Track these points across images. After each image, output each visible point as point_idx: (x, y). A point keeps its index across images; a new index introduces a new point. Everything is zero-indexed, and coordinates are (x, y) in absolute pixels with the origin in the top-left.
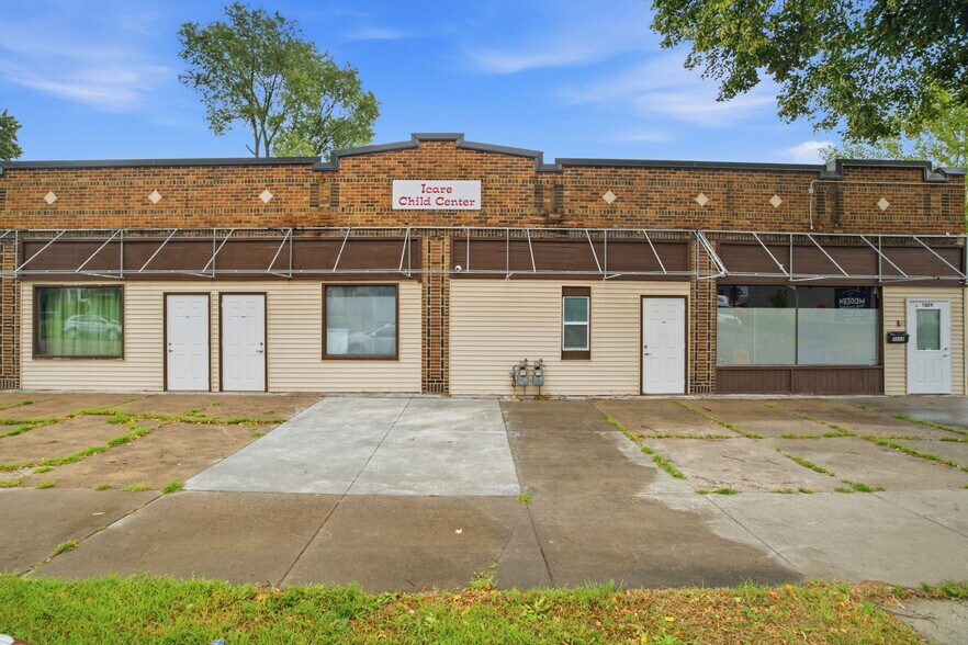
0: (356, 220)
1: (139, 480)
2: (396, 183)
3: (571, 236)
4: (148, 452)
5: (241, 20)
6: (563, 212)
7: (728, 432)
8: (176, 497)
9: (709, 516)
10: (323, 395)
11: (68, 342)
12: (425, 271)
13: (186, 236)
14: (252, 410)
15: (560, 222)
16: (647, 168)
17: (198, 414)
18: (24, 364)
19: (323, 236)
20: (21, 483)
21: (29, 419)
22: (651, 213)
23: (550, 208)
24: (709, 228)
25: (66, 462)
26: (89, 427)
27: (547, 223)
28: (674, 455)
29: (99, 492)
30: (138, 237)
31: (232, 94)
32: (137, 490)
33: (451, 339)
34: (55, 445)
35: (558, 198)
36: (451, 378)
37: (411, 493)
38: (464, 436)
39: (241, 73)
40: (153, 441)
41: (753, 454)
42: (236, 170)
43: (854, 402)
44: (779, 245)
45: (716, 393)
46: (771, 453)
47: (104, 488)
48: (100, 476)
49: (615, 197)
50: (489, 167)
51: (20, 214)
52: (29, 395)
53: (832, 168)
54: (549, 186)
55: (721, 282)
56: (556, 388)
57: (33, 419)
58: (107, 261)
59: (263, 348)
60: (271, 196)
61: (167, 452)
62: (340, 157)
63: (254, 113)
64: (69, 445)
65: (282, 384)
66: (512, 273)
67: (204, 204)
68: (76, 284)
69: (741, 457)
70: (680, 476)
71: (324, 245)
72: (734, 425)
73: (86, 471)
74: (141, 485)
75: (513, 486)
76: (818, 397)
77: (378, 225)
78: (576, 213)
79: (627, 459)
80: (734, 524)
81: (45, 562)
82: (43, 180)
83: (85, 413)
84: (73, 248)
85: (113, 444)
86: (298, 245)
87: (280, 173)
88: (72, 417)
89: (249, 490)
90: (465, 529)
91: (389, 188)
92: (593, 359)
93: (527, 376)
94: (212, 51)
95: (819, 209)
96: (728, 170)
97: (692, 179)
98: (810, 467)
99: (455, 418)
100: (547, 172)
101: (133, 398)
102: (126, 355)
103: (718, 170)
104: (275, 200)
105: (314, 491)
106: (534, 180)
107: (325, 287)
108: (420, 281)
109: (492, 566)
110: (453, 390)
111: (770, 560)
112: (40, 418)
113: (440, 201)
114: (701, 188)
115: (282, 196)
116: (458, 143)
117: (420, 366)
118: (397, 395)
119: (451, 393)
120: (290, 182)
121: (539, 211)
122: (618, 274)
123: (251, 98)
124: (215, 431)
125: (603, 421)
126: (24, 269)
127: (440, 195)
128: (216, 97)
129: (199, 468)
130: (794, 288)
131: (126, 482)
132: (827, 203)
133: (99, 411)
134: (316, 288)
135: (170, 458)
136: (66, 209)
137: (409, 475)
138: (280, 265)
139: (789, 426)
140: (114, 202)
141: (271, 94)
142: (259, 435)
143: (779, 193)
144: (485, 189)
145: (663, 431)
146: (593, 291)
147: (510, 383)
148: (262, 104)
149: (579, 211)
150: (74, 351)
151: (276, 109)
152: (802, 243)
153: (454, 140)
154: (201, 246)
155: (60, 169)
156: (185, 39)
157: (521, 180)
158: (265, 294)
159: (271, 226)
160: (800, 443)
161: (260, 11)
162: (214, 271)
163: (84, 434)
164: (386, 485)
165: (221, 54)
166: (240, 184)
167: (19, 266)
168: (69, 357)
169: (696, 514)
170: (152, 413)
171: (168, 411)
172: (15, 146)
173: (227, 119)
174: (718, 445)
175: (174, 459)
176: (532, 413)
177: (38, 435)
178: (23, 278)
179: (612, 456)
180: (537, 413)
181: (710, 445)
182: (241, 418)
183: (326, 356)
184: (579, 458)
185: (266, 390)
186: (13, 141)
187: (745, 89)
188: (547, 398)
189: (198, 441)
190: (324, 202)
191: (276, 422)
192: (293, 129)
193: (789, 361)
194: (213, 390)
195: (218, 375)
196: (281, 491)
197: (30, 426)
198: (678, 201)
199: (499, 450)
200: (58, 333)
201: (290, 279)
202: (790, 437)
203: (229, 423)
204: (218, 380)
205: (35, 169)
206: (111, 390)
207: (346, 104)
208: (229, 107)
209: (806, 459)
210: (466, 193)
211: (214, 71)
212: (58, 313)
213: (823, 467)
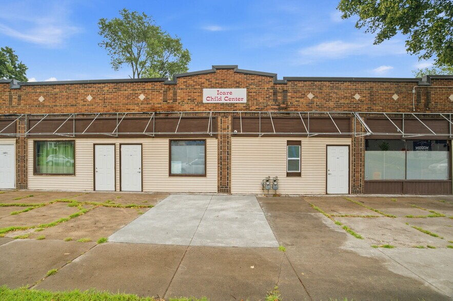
0: (185, 108)
1: (85, 236)
2: (205, 90)
3: (291, 115)
4: (88, 222)
5: (126, 17)
6: (287, 104)
7: (377, 214)
8: (104, 246)
9: (384, 260)
10: (169, 194)
11: (50, 167)
12: (219, 133)
13: (104, 117)
14: (137, 201)
15: (286, 108)
16: (329, 81)
17: (111, 202)
18: (30, 177)
19: (169, 116)
20: (29, 237)
21: (32, 204)
22: (331, 104)
23: (280, 101)
24: (361, 111)
25: (50, 226)
26: (60, 208)
27: (279, 109)
28: (352, 226)
29: (67, 242)
30: (81, 117)
31: (122, 51)
32: (85, 242)
33: (232, 166)
34: (44, 217)
35: (285, 97)
36: (232, 185)
37: (223, 245)
38: (242, 215)
39: (127, 42)
40: (91, 216)
41: (394, 225)
42: (127, 84)
43: (438, 199)
44: (398, 119)
45: (364, 194)
46: (404, 226)
47: (69, 240)
48: (66, 233)
49: (313, 96)
50: (250, 81)
51: (28, 107)
52: (32, 192)
53: (425, 80)
54: (280, 91)
55: (367, 138)
56: (283, 191)
57: (34, 204)
58: (67, 129)
59: (140, 170)
60: (144, 97)
61: (98, 221)
62: (177, 78)
63: (132, 60)
64: (51, 217)
65: (150, 188)
66: (263, 134)
67: (113, 101)
68: (53, 139)
69: (388, 227)
70: (360, 238)
71: (170, 120)
72: (379, 210)
73: (60, 231)
74: (87, 239)
75: (274, 242)
76: (417, 196)
77: (196, 111)
78: (294, 104)
79: (329, 228)
80: (398, 265)
81: (42, 280)
82: (38, 91)
83: (58, 201)
84: (52, 122)
85: (72, 217)
86: (157, 121)
87: (149, 86)
88: (52, 203)
89: (140, 242)
90: (255, 266)
91: (201, 92)
92: (302, 176)
93: (270, 185)
94: (113, 31)
95: (418, 101)
96: (371, 81)
97: (352, 86)
98: (428, 233)
99: (236, 206)
100: (279, 84)
101: (79, 194)
102: (76, 174)
103: (365, 82)
104: (146, 99)
105: (173, 244)
106: (273, 88)
107: (170, 141)
108: (217, 138)
109: (275, 288)
110: (233, 191)
111: (427, 287)
112: (37, 204)
113: (226, 99)
114: (356, 91)
115: (150, 97)
116: (235, 70)
117: (217, 179)
118: (205, 194)
119: (232, 193)
120: (153, 90)
121: (275, 103)
122: (316, 134)
123: (131, 53)
124: (120, 211)
125: (311, 208)
126: (29, 132)
127: (226, 96)
128: (115, 53)
129: (114, 230)
130: (405, 141)
131: (80, 237)
132: (422, 97)
133: (64, 201)
134: (166, 141)
135: (100, 225)
136: (48, 104)
137: (220, 235)
138: (149, 130)
139: (408, 211)
140: (70, 100)
141: (140, 51)
142: (141, 214)
143: (397, 93)
144: (248, 93)
145: (343, 213)
146: (302, 143)
147: (261, 188)
148: (136, 56)
149: (296, 103)
150: (52, 172)
151: (142, 58)
152: (409, 118)
153: (233, 69)
154: (111, 121)
155: (46, 85)
156: (101, 26)
157: (266, 88)
158: (141, 144)
159: (144, 111)
160: (418, 220)
161: (135, 12)
162: (117, 133)
163: (58, 212)
164: (209, 241)
165: (117, 33)
166: (130, 91)
167: (27, 131)
168: (49, 174)
169: (376, 259)
170: (89, 202)
171: (96, 201)
172: (25, 78)
173: (120, 63)
174: (373, 220)
175: (102, 225)
176: (274, 203)
177: (36, 212)
178: (29, 137)
179: (320, 226)
180: (277, 203)
181: (370, 221)
182: (132, 205)
183: (171, 175)
184: (304, 227)
185: (142, 191)
186: (24, 75)
187: (389, 37)
188: (279, 195)
189: (112, 216)
190: (170, 100)
191: (149, 207)
192: (151, 67)
193: (402, 178)
194: (117, 190)
195: (119, 183)
196: (156, 243)
197: (32, 207)
198: (346, 98)
199: (262, 222)
200: (45, 163)
201: (153, 137)
202: (411, 217)
203: (126, 207)
204: (119, 186)
205: (34, 86)
206: (69, 190)
207: (175, 55)
208: (121, 57)
209: (424, 229)
210: (239, 95)
211: (114, 41)
212: (45, 154)
213: (435, 233)
